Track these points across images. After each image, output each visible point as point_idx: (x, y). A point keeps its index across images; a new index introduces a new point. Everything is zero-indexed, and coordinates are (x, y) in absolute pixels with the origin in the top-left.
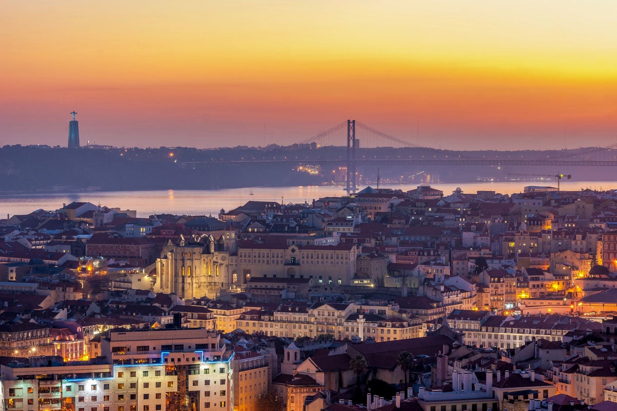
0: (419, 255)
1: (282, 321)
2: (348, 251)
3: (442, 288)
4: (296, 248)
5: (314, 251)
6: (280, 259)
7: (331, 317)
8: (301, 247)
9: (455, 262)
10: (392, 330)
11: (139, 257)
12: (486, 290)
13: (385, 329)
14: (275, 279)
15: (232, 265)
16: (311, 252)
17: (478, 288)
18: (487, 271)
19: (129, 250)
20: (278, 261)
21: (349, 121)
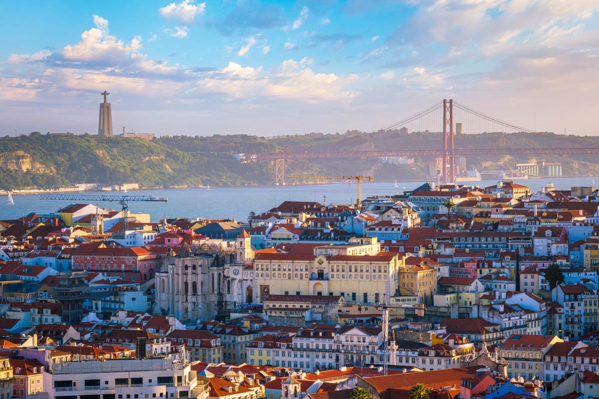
0: (478, 266)
1: (302, 349)
2: (387, 262)
3: (502, 309)
4: (324, 259)
5: (345, 262)
6: (304, 273)
7: (362, 343)
8: (329, 258)
9: (522, 276)
10: (436, 360)
11: (136, 272)
12: (560, 310)
13: (428, 360)
14: (298, 297)
15: (247, 280)
16: (341, 263)
17: (549, 308)
18: (560, 286)
19: (124, 263)
20: (301, 274)
21: (445, 101)
